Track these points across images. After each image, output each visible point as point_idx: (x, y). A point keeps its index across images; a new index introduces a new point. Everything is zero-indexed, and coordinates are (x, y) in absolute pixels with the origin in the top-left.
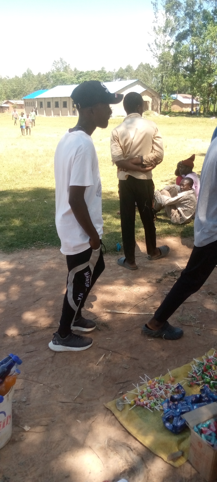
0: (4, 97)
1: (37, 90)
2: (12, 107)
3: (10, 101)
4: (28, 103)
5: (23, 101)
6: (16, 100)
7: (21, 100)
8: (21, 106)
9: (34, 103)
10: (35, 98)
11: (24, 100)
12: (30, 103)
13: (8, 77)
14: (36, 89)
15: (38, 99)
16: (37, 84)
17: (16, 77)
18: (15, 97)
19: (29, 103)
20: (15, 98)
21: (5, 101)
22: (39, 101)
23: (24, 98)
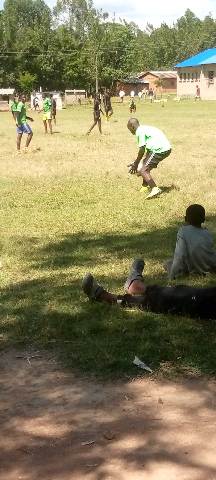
0: (142, 65)
1: (206, 49)
2: (155, 84)
3: (151, 72)
4: (185, 74)
5: (176, 72)
6: (163, 70)
7: (174, 70)
8: (172, 80)
9: (197, 74)
10: (200, 64)
11: (179, 69)
12: (189, 74)
13: (151, 27)
14: (203, 48)
15: (204, 65)
16: (205, 37)
17: (165, 27)
18: (162, 64)
19: (187, 75)
20: (162, 67)
21: (143, 73)
22: (206, 70)
23: (179, 65)
